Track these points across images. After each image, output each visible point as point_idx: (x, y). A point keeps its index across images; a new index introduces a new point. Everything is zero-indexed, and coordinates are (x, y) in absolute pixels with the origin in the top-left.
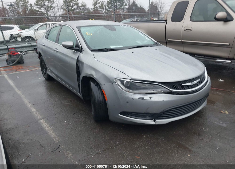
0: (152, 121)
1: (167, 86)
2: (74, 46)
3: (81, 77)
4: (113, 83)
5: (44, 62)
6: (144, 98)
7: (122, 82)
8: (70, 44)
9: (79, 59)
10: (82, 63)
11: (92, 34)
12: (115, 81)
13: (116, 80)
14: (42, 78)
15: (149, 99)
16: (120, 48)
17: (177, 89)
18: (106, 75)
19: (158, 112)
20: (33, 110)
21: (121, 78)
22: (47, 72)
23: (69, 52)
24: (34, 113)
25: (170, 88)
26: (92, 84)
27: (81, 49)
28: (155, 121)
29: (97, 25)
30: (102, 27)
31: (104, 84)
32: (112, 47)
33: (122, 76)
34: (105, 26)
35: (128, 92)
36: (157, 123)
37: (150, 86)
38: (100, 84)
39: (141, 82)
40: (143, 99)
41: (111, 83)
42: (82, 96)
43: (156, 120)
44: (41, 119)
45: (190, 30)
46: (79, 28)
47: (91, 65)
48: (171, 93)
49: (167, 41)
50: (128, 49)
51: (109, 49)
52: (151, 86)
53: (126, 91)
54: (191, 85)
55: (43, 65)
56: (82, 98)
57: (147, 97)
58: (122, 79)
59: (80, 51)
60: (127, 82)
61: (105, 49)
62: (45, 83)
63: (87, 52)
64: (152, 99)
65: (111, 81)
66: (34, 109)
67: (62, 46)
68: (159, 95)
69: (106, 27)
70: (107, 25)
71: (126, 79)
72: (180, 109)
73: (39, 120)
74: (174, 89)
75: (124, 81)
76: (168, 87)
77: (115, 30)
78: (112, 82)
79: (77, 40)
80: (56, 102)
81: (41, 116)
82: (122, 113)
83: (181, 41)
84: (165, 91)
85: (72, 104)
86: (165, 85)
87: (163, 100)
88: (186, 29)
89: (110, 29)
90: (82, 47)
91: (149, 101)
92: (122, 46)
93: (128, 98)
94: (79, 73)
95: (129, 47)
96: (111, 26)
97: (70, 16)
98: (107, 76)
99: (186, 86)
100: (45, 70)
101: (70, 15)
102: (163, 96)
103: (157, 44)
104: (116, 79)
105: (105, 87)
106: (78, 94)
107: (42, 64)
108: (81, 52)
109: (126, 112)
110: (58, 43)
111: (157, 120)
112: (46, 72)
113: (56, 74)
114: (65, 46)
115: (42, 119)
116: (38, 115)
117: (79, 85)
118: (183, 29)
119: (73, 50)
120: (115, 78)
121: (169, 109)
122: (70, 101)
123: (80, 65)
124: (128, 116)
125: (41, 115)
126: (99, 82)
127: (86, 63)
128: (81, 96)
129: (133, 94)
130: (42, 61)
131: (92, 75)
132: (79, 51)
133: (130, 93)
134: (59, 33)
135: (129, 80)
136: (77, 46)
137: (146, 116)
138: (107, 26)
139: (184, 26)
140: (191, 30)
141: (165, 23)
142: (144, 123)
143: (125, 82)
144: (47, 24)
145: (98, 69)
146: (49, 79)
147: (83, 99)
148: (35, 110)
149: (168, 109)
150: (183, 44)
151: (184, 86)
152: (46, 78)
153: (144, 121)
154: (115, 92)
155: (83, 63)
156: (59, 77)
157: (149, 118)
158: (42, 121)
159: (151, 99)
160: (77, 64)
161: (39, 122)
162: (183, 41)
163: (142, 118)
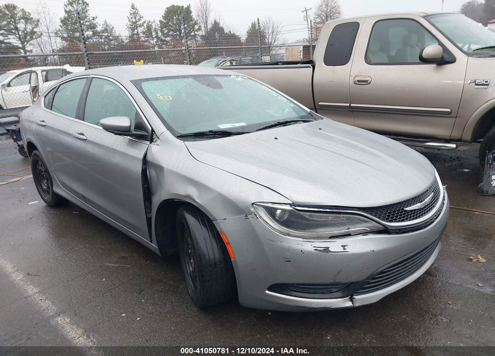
0: (346, 300)
1: (375, 216)
2: (132, 128)
3: (157, 201)
4: (249, 216)
5: (44, 165)
6: (330, 249)
7: (271, 212)
8: (124, 122)
9: (149, 158)
10: (159, 168)
11: (171, 98)
12: (252, 209)
13: (254, 208)
14: (37, 203)
15: (341, 249)
16: (242, 127)
17: (396, 221)
18: (228, 196)
19: (361, 278)
20: (31, 290)
21: (267, 203)
22: (54, 189)
23: (119, 143)
24: (35, 299)
25: (383, 220)
26: (190, 219)
27: (152, 135)
28: (352, 300)
29: (177, 75)
30: (191, 80)
31: (225, 219)
32: (223, 127)
33: (269, 197)
34: (195, 77)
35: (289, 235)
36: (357, 305)
37: (340, 218)
38: (212, 219)
39: (317, 210)
40: (327, 250)
41: (243, 216)
42: (159, 246)
43: (354, 297)
44: (56, 314)
45: (366, 81)
46: (137, 83)
47: (185, 172)
48: (386, 231)
49: (317, 107)
50: (259, 130)
51: (219, 132)
52: (343, 217)
53: (281, 233)
54: (420, 209)
55: (40, 170)
56: (158, 252)
57: (335, 246)
58: (270, 205)
59: (149, 138)
60: (284, 211)
61: (210, 131)
62: (49, 215)
63: (167, 142)
64: (348, 249)
65: (241, 210)
66: (31, 286)
67: (101, 128)
68: (361, 237)
69: (200, 81)
70: (200, 76)
71: (280, 204)
72: (402, 266)
73: (53, 317)
74: (391, 221)
75: (276, 209)
76: (379, 218)
77: (219, 86)
78: (245, 213)
79: (137, 112)
80: (86, 262)
81: (55, 307)
82: (273, 288)
83: (348, 105)
84: (373, 228)
85: (129, 266)
86: (371, 214)
87: (372, 249)
88: (358, 81)
89: (208, 86)
90: (153, 130)
91: (342, 255)
92: (243, 124)
93: (288, 250)
94: (148, 192)
95: (260, 124)
96: (210, 77)
97: (88, 54)
98: (230, 198)
99: (412, 211)
100: (47, 183)
101: (89, 52)
102: (371, 239)
103: (312, 114)
104: (254, 206)
105: (228, 225)
106: (146, 241)
107: (36, 168)
108: (152, 141)
109: (283, 284)
110: (84, 121)
111: (356, 297)
112: (48, 187)
113: (81, 193)
114: (108, 129)
115: (59, 315)
116: (46, 305)
117: (149, 220)
118: (352, 81)
119: (128, 137)
120: (253, 204)
121: (384, 267)
122: (123, 257)
123: (151, 173)
124: (290, 293)
125: (53, 303)
126: (211, 214)
127: (169, 168)
128: (154, 246)
129: (301, 239)
130: (38, 161)
131: (189, 197)
132: (146, 140)
133: (293, 238)
134: (84, 96)
135: (288, 208)
136: (140, 126)
137: (331, 290)
138: (201, 79)
139: (353, 74)
140: (369, 82)
141: (310, 67)
142: (328, 306)
143: (279, 212)
144: (31, 72)
145: (205, 182)
146: (58, 203)
147: (161, 253)
148: (36, 290)
149: (381, 270)
150: (352, 111)
151: (408, 212)
152: (48, 201)
153: (328, 303)
154: (254, 236)
155: (163, 167)
156: (89, 200)
157: (339, 294)
158: (60, 319)
159: (344, 249)
160: (144, 172)
161: (53, 322)
162: (352, 105)
163: (324, 296)
